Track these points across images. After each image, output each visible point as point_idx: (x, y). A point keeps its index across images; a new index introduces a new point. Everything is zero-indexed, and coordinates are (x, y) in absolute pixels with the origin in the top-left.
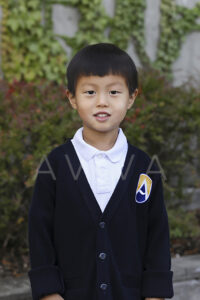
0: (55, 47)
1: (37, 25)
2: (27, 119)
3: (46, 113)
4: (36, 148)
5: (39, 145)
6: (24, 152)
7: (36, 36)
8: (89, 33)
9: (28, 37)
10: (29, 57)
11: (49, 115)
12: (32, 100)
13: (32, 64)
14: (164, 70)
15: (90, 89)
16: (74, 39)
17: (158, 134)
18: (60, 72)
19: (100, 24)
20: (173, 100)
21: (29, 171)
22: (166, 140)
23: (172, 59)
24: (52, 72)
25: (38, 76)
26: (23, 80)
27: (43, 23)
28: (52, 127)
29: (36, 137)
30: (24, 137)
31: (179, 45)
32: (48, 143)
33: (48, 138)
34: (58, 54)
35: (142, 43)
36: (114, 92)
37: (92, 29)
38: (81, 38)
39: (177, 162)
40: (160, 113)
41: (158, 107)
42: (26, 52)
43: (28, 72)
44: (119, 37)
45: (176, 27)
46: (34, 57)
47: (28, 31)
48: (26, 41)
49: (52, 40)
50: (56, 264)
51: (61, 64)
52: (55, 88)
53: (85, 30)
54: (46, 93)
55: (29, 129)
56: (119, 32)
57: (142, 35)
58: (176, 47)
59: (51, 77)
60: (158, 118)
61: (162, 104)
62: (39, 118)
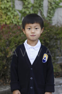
0: (16, 13)
1: (10, 6)
2: (7, 36)
3: (13, 34)
4: (10, 45)
5: (11, 44)
6: (6, 47)
7: (10, 10)
8: (26, 9)
9: (7, 10)
10: (8, 17)
11: (14, 35)
12: (9, 30)
13: (9, 19)
14: (49, 20)
15: (29, 28)
16: (21, 11)
17: (48, 40)
18: (17, 21)
19: (29, 6)
20: (52, 30)
21: (8, 52)
22: (50, 42)
23: (52, 16)
24: (15, 21)
25: (10, 23)
26: (6, 24)
27: (12, 6)
28: (15, 39)
29: (10, 42)
30: (6, 42)
31: (54, 12)
32: (14, 43)
33: (14, 42)
34: (17, 15)
35: (43, 12)
36: (36, 29)
37: (27, 7)
38: (23, 10)
39: (54, 49)
40: (48, 34)
41: (48, 32)
42: (7, 15)
43: (8, 21)
44: (35, 10)
45: (53, 6)
46: (9, 17)
47: (7, 9)
48: (7, 12)
49: (15, 11)
50: (18, 81)
51: (18, 19)
52: (16, 26)
53: (25, 8)
54: (13, 28)
55: (8, 39)
56: (35, 8)
57: (42, 9)
58: (53, 13)
59: (15, 23)
60: (47, 35)
61: (49, 31)
62: (11, 36)
